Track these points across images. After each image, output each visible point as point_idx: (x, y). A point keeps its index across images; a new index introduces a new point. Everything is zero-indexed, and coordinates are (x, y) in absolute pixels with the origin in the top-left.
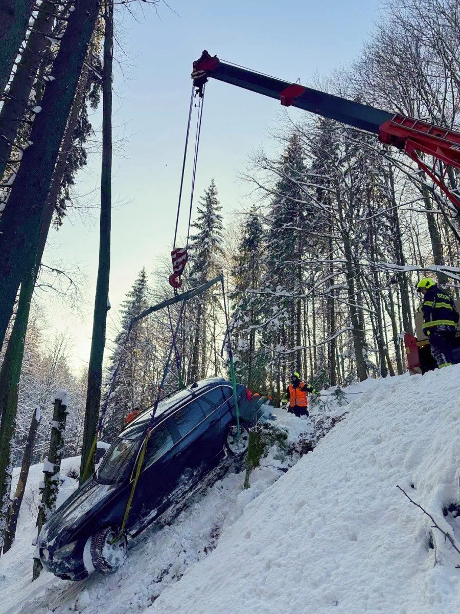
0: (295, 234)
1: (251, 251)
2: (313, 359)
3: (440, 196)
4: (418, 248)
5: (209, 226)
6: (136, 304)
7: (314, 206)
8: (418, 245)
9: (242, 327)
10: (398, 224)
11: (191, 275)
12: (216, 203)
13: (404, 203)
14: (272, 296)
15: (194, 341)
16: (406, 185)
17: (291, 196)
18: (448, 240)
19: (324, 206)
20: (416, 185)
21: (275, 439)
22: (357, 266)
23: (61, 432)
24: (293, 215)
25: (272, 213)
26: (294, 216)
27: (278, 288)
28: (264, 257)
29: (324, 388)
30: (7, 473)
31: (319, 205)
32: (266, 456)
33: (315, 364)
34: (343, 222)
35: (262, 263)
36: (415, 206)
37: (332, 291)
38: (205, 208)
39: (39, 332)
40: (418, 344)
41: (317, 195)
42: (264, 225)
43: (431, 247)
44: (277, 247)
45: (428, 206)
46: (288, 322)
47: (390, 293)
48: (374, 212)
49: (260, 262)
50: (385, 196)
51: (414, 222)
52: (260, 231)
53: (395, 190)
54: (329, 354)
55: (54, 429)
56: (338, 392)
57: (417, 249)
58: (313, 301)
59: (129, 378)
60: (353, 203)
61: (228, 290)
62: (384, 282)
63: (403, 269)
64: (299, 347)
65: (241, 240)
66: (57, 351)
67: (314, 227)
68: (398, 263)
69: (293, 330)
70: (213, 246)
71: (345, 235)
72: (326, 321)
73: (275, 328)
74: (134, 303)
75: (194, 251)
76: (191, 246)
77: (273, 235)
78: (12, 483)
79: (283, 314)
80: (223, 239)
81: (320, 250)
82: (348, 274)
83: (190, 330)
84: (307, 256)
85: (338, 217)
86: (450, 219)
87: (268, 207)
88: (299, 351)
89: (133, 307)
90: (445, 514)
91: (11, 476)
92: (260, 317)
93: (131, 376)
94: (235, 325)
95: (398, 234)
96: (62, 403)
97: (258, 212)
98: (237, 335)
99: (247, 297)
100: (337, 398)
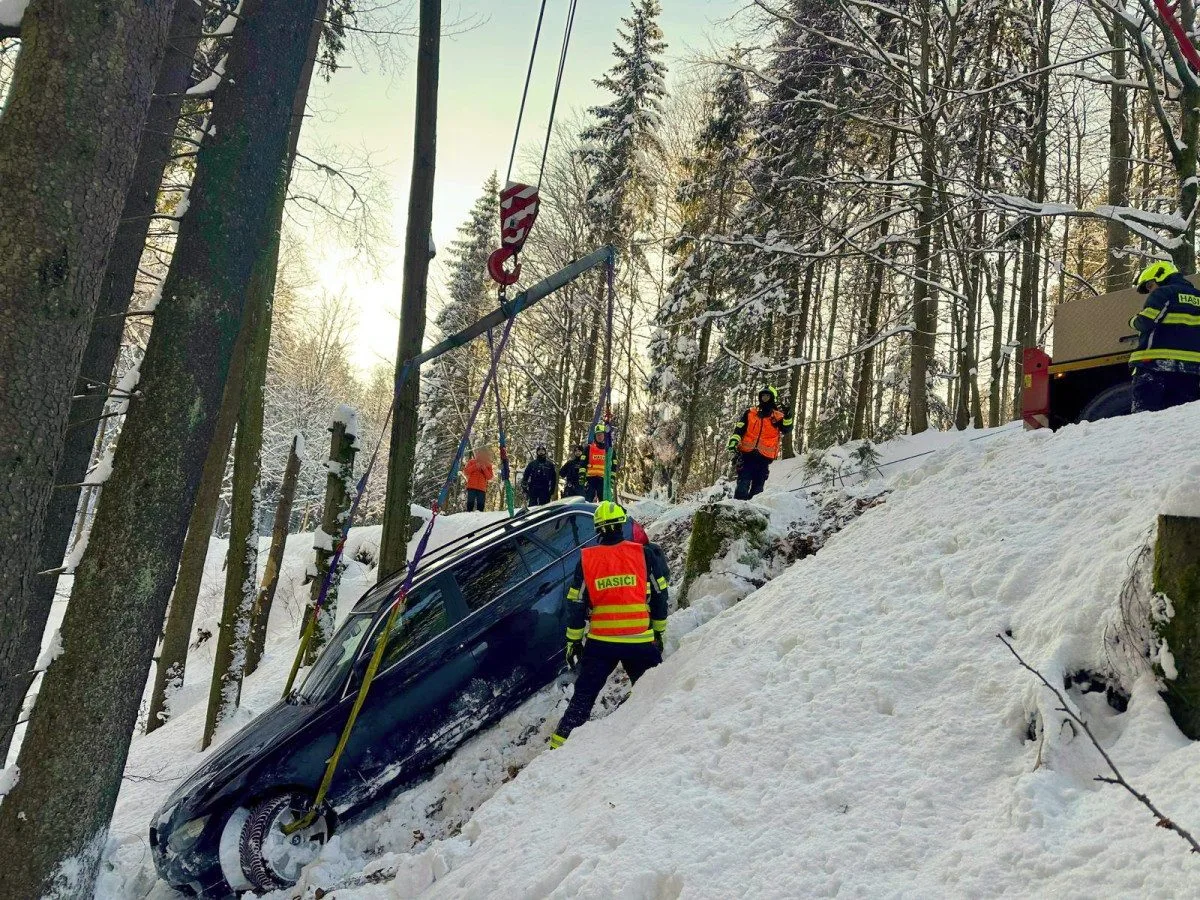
0: (819, 117)
1: (721, 148)
2: (820, 386)
3: (1151, 47)
4: (1078, 164)
5: (635, 86)
6: (479, 250)
7: (868, 54)
8: (1078, 158)
9: (690, 312)
10: (1045, 109)
11: (591, 194)
12: (656, 35)
13: (1066, 60)
14: (757, 250)
15: (589, 335)
16: (1078, 18)
17: (821, 29)
18: (1147, 151)
19: (890, 56)
20: (1100, 19)
21: (743, 528)
22: (944, 196)
23: (344, 482)
24: (822, 71)
25: (775, 64)
26: (822, 76)
27: (769, 234)
28: (747, 163)
29: (837, 442)
30: (248, 545)
31: (881, 53)
32: (723, 556)
33: (824, 395)
34: (927, 97)
35: (742, 177)
36: (1089, 69)
37: (882, 249)
38: (631, 45)
39: (292, 291)
40: (1051, 370)
41: (879, 28)
42: (753, 91)
43: (1106, 165)
44: (778, 143)
45: (1119, 70)
46: (782, 309)
47: (1001, 259)
48: (997, 76)
49: (737, 174)
50: (1028, 42)
51: (1079, 105)
52: (744, 104)
53: (1052, 29)
54: (856, 378)
55: (332, 476)
56: (864, 452)
57: (1074, 167)
58: (838, 267)
59: (462, 395)
60: (955, 54)
61: (666, 233)
62: (993, 237)
63: (1040, 211)
64: (798, 361)
65: (703, 122)
66: (326, 333)
67: (863, 104)
68: (1030, 197)
69: (789, 325)
70: (640, 134)
71: (928, 124)
72: (859, 311)
73: (755, 320)
74: (473, 248)
75: (601, 142)
76: (595, 131)
77: (774, 115)
78: (258, 562)
79: (773, 290)
80: (662, 117)
81: (869, 156)
82: (921, 214)
83: (583, 311)
84: (839, 169)
85: (917, 82)
86: (1163, 103)
87: (767, 50)
88: (796, 368)
89: (471, 256)
90: (1068, 685)
91: (256, 551)
92: (725, 295)
93: (465, 392)
94: (674, 309)
95: (1042, 132)
96: (347, 431)
97: (743, 61)
98: (674, 330)
99: (702, 249)
100: (860, 463)
